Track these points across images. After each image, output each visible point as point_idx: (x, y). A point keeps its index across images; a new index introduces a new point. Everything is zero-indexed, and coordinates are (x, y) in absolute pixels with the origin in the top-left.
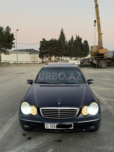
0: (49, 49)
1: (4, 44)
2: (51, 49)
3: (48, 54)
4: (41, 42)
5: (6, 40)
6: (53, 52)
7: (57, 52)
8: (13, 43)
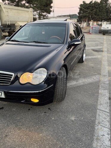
0: (87, 12)
1: (42, 8)
2: (89, 13)
3: (86, 18)
4: (81, 5)
5: (44, 4)
6: (92, 16)
7: (96, 16)
8: (51, 7)
